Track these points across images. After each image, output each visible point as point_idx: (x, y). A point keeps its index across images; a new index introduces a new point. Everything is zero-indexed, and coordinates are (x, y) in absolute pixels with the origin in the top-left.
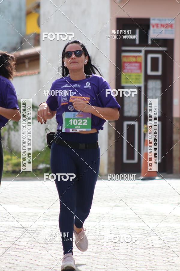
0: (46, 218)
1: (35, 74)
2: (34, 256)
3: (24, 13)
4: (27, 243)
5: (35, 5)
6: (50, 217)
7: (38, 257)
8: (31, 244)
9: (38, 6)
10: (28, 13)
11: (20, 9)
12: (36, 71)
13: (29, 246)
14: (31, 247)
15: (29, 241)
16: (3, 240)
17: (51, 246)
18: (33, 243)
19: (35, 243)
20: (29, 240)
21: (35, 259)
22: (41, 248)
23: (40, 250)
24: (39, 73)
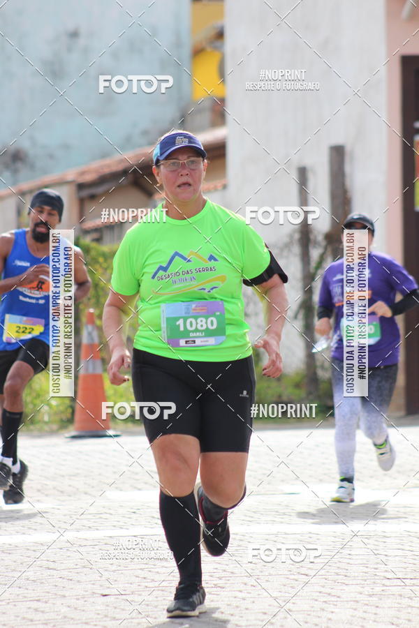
0: (252, 517)
1: (215, 189)
2: (228, 605)
3: (186, 52)
4: (211, 576)
5: (213, 33)
6: (262, 514)
7: (237, 607)
8: (220, 578)
9: (220, 35)
10: (198, 52)
11: (178, 44)
12: (219, 183)
13: (215, 582)
14: (221, 585)
15: (215, 571)
16: (156, 570)
17: (267, 581)
18: (223, 574)
19: (228, 574)
20: (216, 569)
21: (232, 613)
22: (242, 587)
23: (241, 591)
24: (225, 187)
